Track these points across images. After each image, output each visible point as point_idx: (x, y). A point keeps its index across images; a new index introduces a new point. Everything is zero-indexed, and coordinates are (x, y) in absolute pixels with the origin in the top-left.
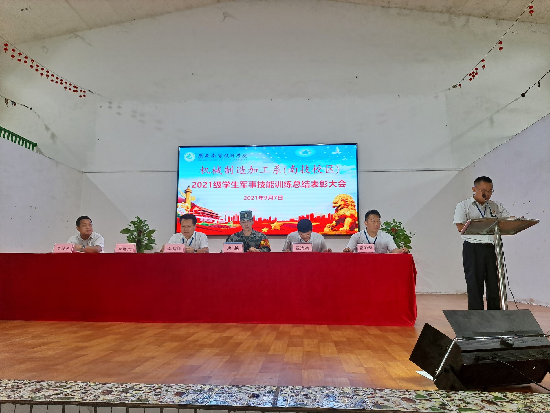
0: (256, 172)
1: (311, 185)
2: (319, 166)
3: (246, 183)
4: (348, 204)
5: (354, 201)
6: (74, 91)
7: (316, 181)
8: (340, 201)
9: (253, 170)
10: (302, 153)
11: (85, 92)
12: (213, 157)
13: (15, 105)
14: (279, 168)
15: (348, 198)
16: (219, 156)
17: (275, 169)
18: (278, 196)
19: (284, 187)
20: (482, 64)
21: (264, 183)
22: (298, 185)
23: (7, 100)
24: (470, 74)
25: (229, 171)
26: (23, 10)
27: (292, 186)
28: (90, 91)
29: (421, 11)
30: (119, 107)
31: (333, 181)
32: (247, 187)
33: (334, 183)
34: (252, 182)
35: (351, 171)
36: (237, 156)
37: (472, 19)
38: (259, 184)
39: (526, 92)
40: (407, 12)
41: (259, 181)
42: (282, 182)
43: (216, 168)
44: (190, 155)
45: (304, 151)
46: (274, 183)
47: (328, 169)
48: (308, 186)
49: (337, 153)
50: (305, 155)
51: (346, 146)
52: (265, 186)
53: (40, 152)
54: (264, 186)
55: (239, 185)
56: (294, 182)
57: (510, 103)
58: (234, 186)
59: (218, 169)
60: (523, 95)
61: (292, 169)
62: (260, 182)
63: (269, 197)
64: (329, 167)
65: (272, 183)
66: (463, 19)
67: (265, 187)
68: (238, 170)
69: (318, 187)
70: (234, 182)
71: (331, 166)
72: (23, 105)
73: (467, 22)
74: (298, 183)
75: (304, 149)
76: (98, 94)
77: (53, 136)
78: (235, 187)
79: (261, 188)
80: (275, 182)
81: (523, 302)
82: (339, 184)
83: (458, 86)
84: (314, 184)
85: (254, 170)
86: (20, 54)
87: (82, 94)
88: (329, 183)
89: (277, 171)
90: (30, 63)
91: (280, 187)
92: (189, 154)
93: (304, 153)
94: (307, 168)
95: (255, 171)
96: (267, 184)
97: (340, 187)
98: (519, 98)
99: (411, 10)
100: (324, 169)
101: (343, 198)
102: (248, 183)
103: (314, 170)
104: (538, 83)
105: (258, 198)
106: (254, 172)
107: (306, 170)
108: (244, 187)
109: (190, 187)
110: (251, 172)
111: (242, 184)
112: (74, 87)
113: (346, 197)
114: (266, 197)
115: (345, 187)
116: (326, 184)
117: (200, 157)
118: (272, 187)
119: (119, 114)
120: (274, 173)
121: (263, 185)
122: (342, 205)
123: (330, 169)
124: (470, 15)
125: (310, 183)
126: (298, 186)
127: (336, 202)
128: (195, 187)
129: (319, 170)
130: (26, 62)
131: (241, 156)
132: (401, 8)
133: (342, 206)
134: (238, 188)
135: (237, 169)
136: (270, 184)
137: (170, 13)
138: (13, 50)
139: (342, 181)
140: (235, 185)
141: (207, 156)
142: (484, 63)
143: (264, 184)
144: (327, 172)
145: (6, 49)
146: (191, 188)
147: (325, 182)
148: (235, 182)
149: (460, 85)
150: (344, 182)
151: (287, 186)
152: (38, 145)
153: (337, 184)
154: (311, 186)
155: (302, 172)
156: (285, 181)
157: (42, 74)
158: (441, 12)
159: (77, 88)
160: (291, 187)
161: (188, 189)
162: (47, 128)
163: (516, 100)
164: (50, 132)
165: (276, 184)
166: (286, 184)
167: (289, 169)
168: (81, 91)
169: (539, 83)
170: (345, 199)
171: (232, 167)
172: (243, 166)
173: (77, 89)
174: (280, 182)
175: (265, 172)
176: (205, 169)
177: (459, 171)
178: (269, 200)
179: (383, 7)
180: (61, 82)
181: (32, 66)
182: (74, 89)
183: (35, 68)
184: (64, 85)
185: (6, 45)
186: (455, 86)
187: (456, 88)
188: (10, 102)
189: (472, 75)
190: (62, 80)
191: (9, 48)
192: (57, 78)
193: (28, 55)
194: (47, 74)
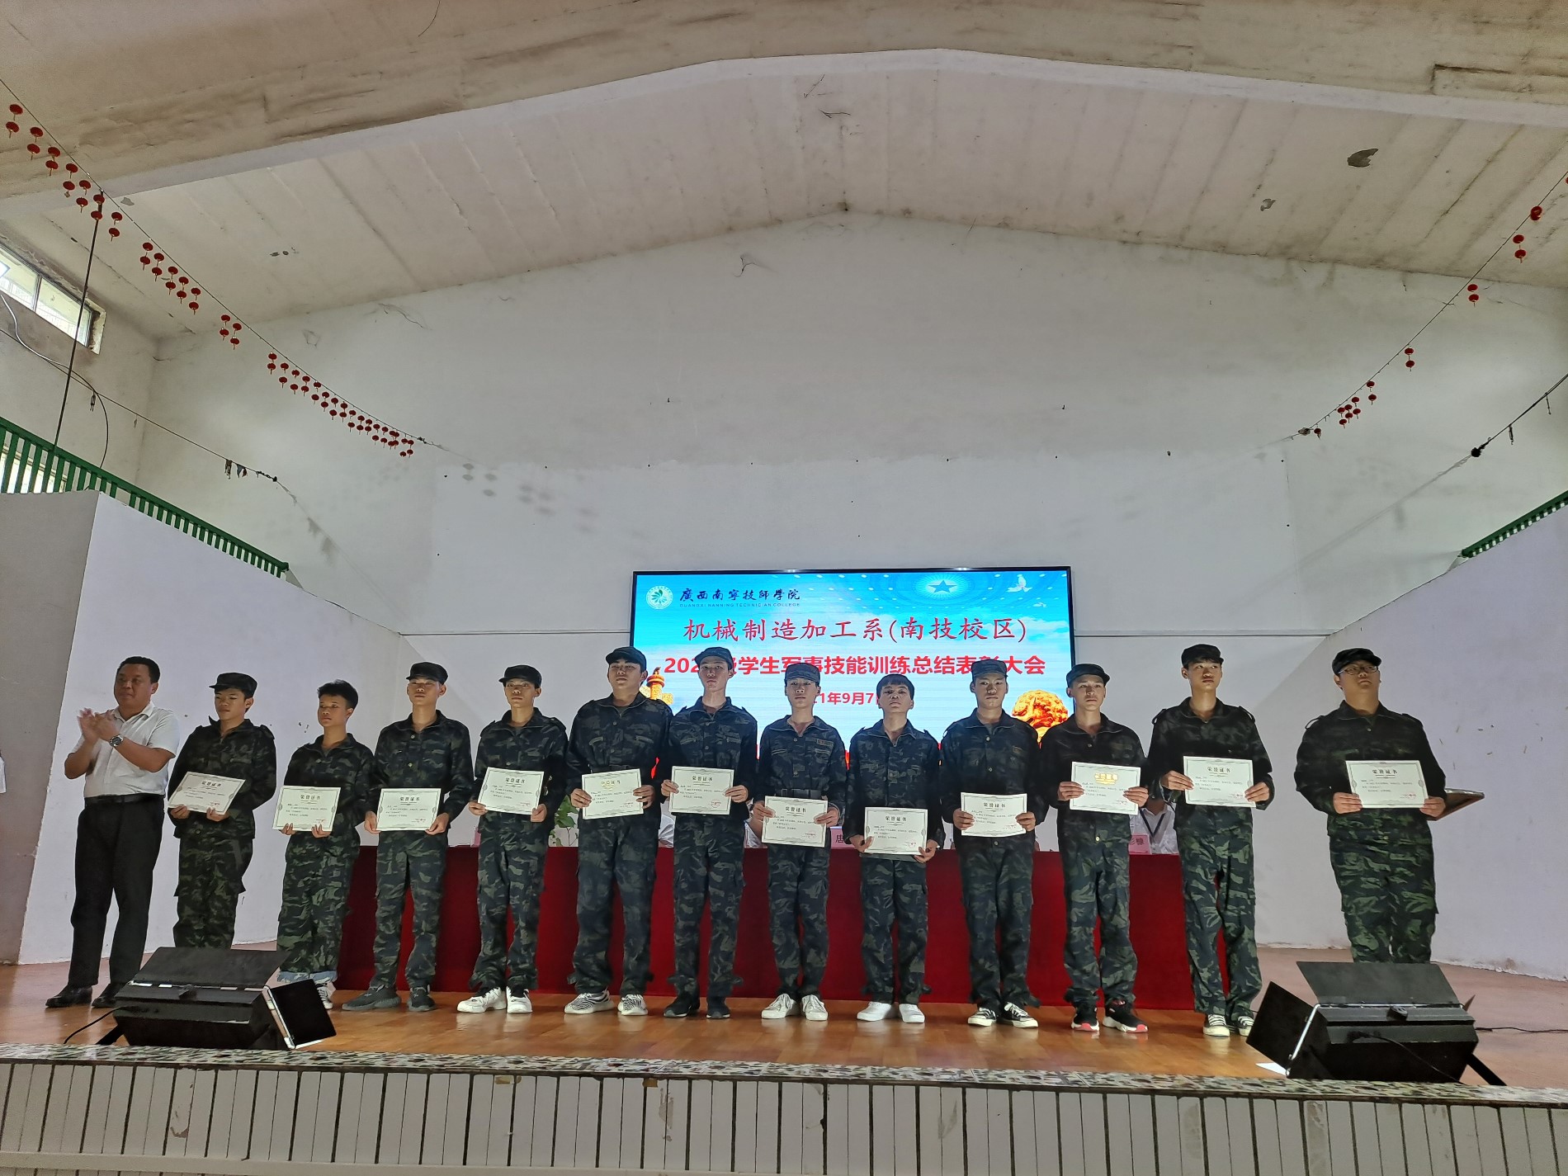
0: (823, 634)
1: (957, 668)
2: (977, 620)
4: (1051, 715)
5: (1066, 708)
6: (391, 444)
7: (969, 657)
8: (1031, 708)
9: (815, 630)
10: (935, 589)
11: (411, 443)
12: (717, 597)
13: (245, 473)
14: (878, 624)
15: (1050, 700)
16: (730, 595)
17: (867, 627)
20: (1369, 391)
21: (841, 662)
22: (927, 668)
23: (229, 463)
24: (1341, 410)
25: (755, 632)
26: (275, 254)
27: (911, 670)
28: (421, 439)
29: (1217, 251)
30: (491, 477)
35: (1056, 635)
36: (775, 596)
37: (1341, 270)
38: (828, 663)
39: (1483, 447)
40: (1183, 254)
41: (828, 657)
42: (887, 658)
43: (724, 624)
44: (661, 592)
45: (939, 584)
46: (865, 662)
47: (1000, 629)
48: (950, 670)
49: (1020, 589)
50: (942, 593)
51: (1042, 574)
52: (845, 669)
53: (293, 580)
54: (842, 670)
56: (916, 661)
57: (1445, 473)
58: (768, 670)
59: (729, 627)
60: (1476, 453)
61: (911, 628)
62: (831, 658)
63: (854, 697)
64: (1000, 623)
65: (862, 662)
66: (1320, 272)
67: (843, 673)
68: (776, 629)
70: (768, 659)
71: (1005, 622)
72: (261, 473)
73: (1331, 277)
74: (925, 662)
75: (937, 579)
76: (439, 446)
77: (328, 545)
78: (771, 672)
79: (833, 673)
80: (868, 660)
81: (1491, 968)
82: (1028, 665)
83: (1312, 432)
84: (964, 666)
85: (817, 629)
86: (296, 373)
87: (407, 447)
89: (873, 632)
90: (313, 390)
92: (658, 591)
93: (938, 588)
94: (946, 624)
95: (820, 631)
96: (848, 665)
97: (1028, 672)
98: (1464, 461)
99: (1192, 249)
100: (988, 628)
101: (1037, 701)
103: (966, 630)
104: (1508, 429)
105: (827, 699)
106: (818, 635)
107: (945, 631)
109: (660, 671)
110: (809, 634)
112: (392, 433)
113: (1045, 699)
114: (846, 696)
115: (1042, 673)
117: (684, 598)
118: (862, 671)
119: (489, 493)
120: (865, 637)
121: (838, 667)
122: (1036, 718)
123: (1005, 628)
124: (1336, 261)
125: (956, 662)
126: (925, 671)
127: (1022, 709)
128: (673, 671)
129: (978, 630)
130: (305, 389)
131: (785, 596)
132: (1167, 245)
133: (1038, 721)
135: (776, 626)
136: (857, 664)
137: (614, 255)
138: (285, 366)
139: (1034, 657)
140: (771, 667)
141: (702, 595)
142: (1373, 391)
143: (842, 665)
144: (998, 635)
145: (272, 366)
146: (662, 673)
148: (771, 658)
149: (1318, 431)
150: (1040, 662)
152: (290, 568)
153: (1023, 665)
154: (958, 671)
155: (934, 634)
156: (894, 657)
157: (333, 413)
158: (1265, 255)
159: (397, 435)
161: (656, 675)
162: (314, 527)
163: (1457, 465)
164: (320, 537)
165: (870, 664)
166: (897, 665)
167: (902, 628)
168: (404, 441)
169: (1511, 431)
170: (1042, 703)
171: (763, 621)
172: (788, 620)
173: (398, 439)
174: (882, 659)
175: (843, 635)
176: (697, 627)
177: (1324, 637)
178: (853, 703)
179: (1125, 242)
180: (367, 425)
181: (315, 397)
182: (390, 438)
183: (322, 399)
184: (374, 432)
185: (273, 357)
186: (1306, 431)
187: (1308, 435)
188: (234, 468)
189: (1346, 412)
190: (369, 422)
191: (278, 363)
192: (361, 418)
193: (310, 374)
194: (342, 410)
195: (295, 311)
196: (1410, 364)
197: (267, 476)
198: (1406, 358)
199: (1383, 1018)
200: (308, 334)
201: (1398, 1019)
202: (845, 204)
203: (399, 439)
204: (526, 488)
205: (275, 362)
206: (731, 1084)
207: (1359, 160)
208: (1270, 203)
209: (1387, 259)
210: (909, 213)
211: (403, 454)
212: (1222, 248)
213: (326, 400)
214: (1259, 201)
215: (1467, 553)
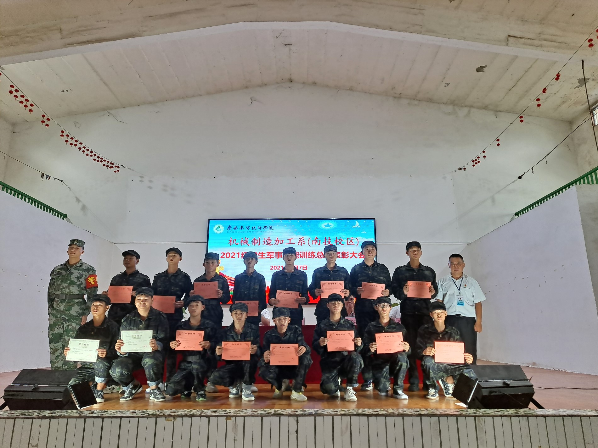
0: (282, 243)
2: (341, 238)
3: (272, 253)
6: (110, 167)
9: (279, 241)
10: (325, 226)
11: (119, 167)
12: (242, 229)
13: (50, 178)
14: (303, 239)
16: (246, 228)
17: (299, 240)
18: (303, 266)
19: (308, 258)
20: (483, 154)
23: (43, 174)
24: (473, 161)
25: (256, 242)
26: (63, 91)
29: (428, 102)
30: (151, 181)
31: (353, 252)
32: (274, 257)
33: (355, 255)
34: (279, 252)
36: (264, 228)
37: (473, 110)
39: (522, 175)
40: (416, 102)
42: (307, 252)
43: (244, 239)
44: (219, 227)
45: (326, 224)
46: (298, 254)
47: (349, 241)
49: (357, 226)
50: (328, 228)
51: (365, 221)
53: (69, 221)
55: (266, 255)
56: (318, 253)
57: (509, 185)
59: (246, 240)
60: (520, 178)
61: (316, 241)
64: (349, 239)
66: (465, 110)
68: (264, 241)
69: (340, 258)
70: (261, 253)
71: (351, 239)
72: (56, 178)
73: (469, 112)
74: (321, 254)
75: (326, 222)
76: (130, 169)
77: (84, 208)
78: (262, 258)
80: (300, 253)
81: (527, 366)
83: (463, 169)
86: (72, 139)
87: (117, 169)
88: (350, 254)
89: (301, 242)
90: (79, 146)
91: (305, 258)
92: (218, 226)
93: (326, 226)
94: (329, 240)
98: (516, 180)
99: (419, 100)
100: (345, 241)
102: (275, 253)
103: (336, 242)
104: (532, 169)
106: (280, 243)
107: (329, 242)
108: (270, 258)
110: (277, 243)
111: (268, 254)
112: (111, 163)
116: (347, 255)
117: (228, 229)
119: (150, 187)
120: (298, 244)
123: (351, 241)
124: (471, 106)
126: (321, 257)
128: (224, 258)
129: (341, 242)
130: (76, 145)
131: (268, 228)
132: (411, 99)
134: (265, 258)
135: (265, 240)
137: (200, 95)
138: (67, 136)
140: (262, 256)
141: (235, 228)
142: (485, 154)
144: (348, 244)
145: (62, 136)
147: (347, 253)
148: (262, 252)
149: (465, 169)
151: (311, 256)
152: (68, 216)
153: (358, 255)
155: (325, 243)
156: (309, 252)
157: (87, 155)
158: (446, 104)
159: (113, 164)
160: (315, 257)
162: (78, 200)
163: (513, 182)
164: (81, 204)
165: (301, 255)
167: (313, 241)
168: (116, 166)
169: (533, 169)
171: (259, 238)
172: (269, 238)
174: (305, 253)
175: (290, 243)
176: (234, 240)
177: (467, 245)
179: (395, 97)
181: (80, 148)
182: (110, 165)
183: (83, 149)
184: (104, 163)
185: (63, 132)
186: (460, 169)
187: (461, 170)
188: (45, 176)
189: (475, 162)
190: (102, 159)
191: (64, 134)
192: (98, 157)
193: (78, 139)
194: (91, 154)
195: (71, 114)
196: (498, 145)
197: (59, 180)
198: (497, 143)
199: (501, 385)
200: (76, 123)
201: (506, 385)
202: (291, 79)
203: (114, 166)
204: (165, 186)
205: (63, 134)
206: (260, 418)
207: (480, 69)
208: (448, 84)
209: (489, 106)
210: (315, 83)
211: (115, 172)
212: (430, 100)
213: (84, 149)
214: (444, 84)
215: (517, 214)
